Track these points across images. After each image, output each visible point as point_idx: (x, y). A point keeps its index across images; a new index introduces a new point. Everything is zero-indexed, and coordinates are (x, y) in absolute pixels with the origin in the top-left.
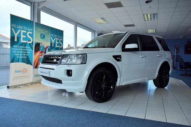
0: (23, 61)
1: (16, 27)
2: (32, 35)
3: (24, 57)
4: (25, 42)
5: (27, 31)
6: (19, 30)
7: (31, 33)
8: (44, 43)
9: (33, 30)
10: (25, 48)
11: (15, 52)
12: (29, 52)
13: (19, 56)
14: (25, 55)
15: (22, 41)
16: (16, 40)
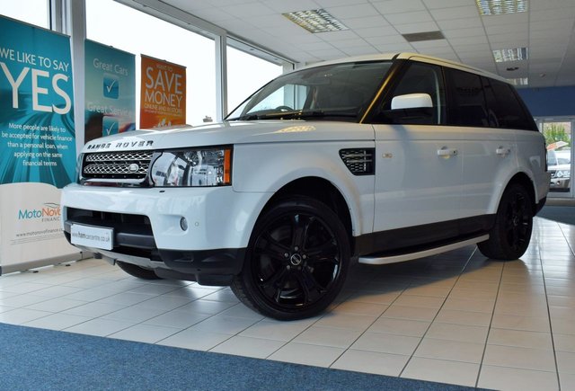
0: (45, 177)
1: (15, 57)
2: (67, 86)
3: (47, 164)
4: (48, 109)
5: (53, 73)
6: (26, 70)
7: (65, 78)
8: (115, 112)
9: (70, 67)
10: (49, 133)
11: (14, 145)
12: (63, 147)
13: (30, 159)
14: (49, 155)
15: (37, 107)
16: (15, 105)
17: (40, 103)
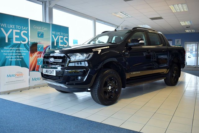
0: (17, 64)
1: (7, 26)
2: (27, 35)
3: (18, 60)
4: (19, 42)
5: (21, 30)
6: (11, 30)
7: (26, 32)
8: (42, 42)
10: (19, 50)
11: (6, 54)
12: (24, 54)
13: (12, 58)
14: (19, 57)
15: (15, 42)
16: (7, 41)
17: (16, 40)
